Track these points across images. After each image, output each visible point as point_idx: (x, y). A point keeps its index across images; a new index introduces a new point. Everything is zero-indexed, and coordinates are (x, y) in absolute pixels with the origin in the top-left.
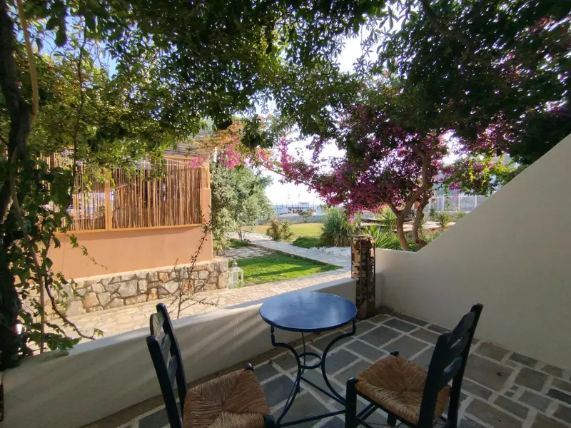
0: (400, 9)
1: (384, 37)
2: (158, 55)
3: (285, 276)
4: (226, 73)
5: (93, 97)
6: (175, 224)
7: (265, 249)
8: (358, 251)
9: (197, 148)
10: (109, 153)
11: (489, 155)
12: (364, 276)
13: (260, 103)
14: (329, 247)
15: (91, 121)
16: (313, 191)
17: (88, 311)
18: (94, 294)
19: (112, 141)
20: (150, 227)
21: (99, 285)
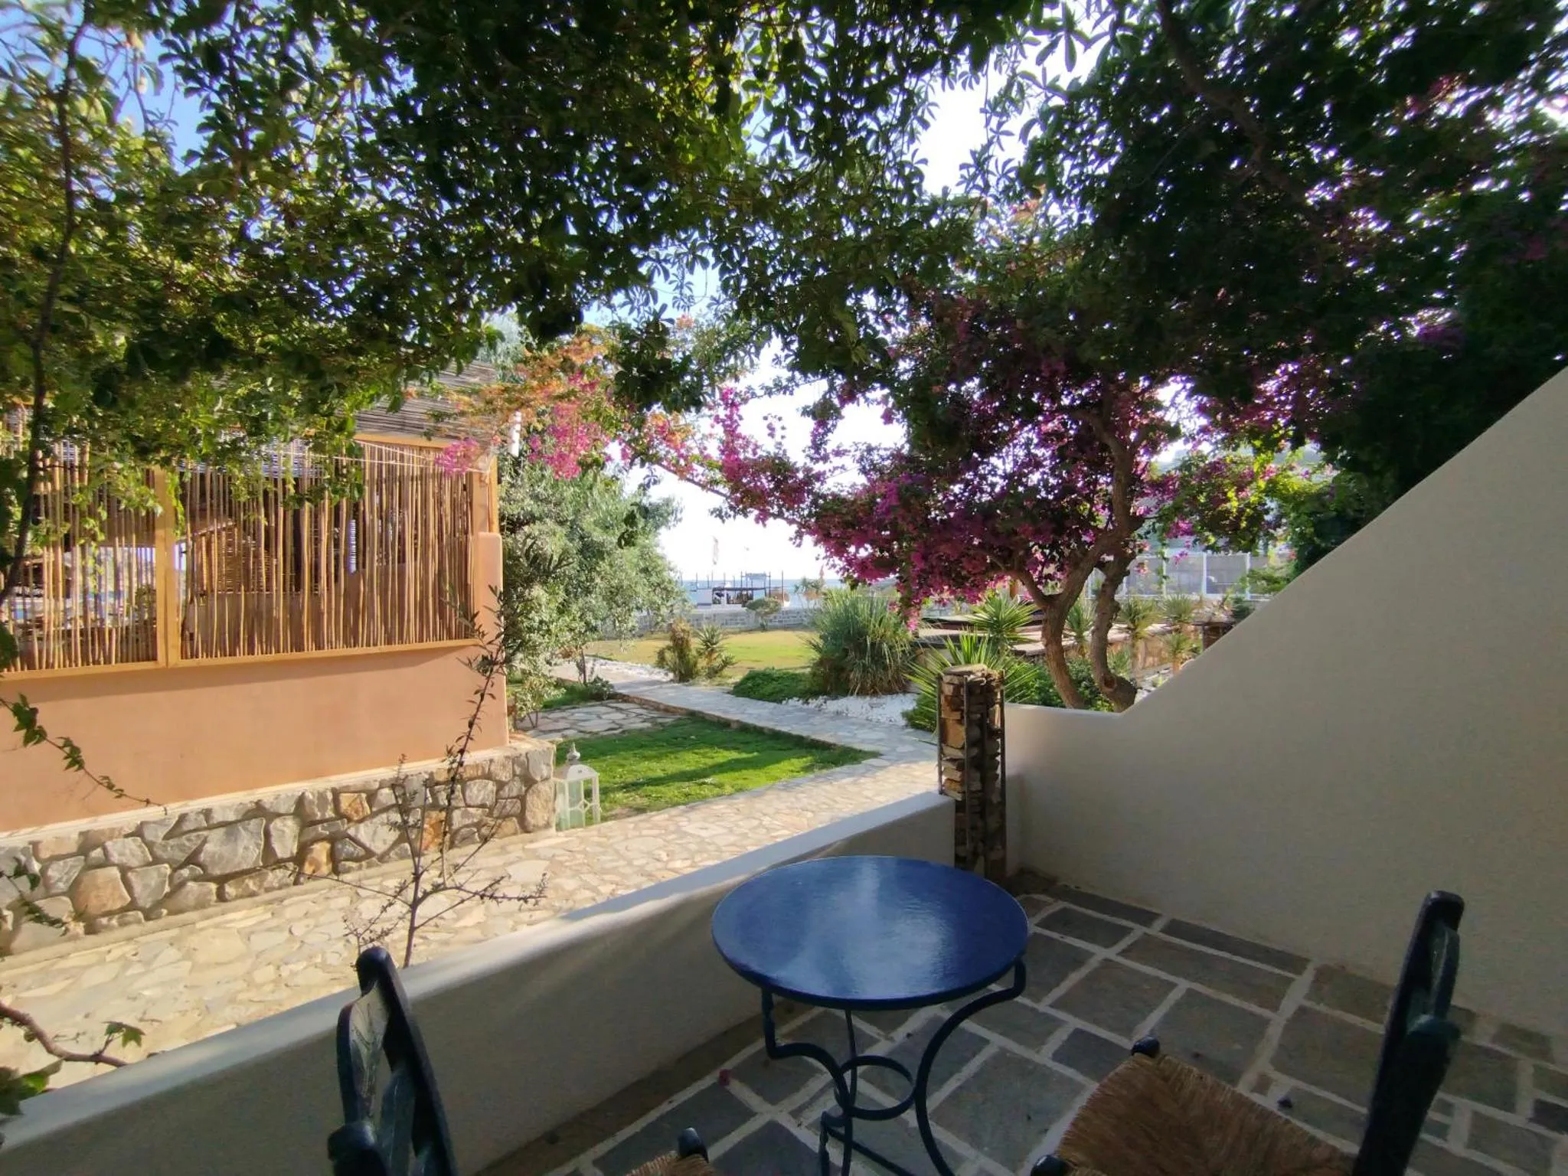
0: (1096, 16)
1: (1042, 98)
2: (348, 101)
3: (720, 786)
4: (570, 175)
5: (115, 227)
6: (389, 641)
7: (656, 707)
8: (957, 715)
9: (463, 414)
10: (172, 417)
11: (1271, 445)
12: (977, 786)
13: (672, 278)
14: (836, 698)
15: (109, 309)
16: (808, 540)
17: (91, 930)
18: (115, 872)
19: (180, 377)
20: (310, 652)
21: (133, 844)
